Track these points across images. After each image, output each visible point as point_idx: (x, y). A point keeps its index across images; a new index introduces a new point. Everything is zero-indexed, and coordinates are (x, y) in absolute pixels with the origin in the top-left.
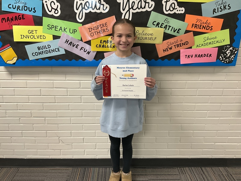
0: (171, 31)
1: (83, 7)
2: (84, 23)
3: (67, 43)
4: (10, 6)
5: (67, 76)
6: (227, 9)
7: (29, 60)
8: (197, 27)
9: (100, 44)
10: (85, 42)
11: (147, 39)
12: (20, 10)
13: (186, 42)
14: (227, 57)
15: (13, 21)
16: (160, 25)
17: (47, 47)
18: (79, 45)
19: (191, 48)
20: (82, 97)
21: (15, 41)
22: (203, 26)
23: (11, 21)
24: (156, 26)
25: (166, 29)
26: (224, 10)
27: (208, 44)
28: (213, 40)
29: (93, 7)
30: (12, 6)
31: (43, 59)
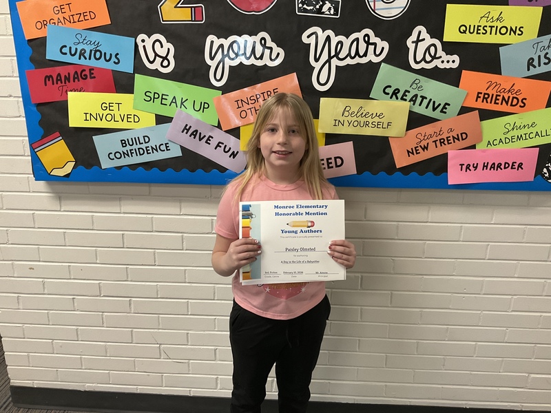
0: (427, 108)
1: (226, 53)
2: (225, 90)
3: (187, 133)
4: (64, 50)
5: (183, 204)
7: (101, 168)
8: (489, 100)
10: (227, 132)
11: (370, 125)
12: (86, 59)
13: (461, 134)
15: (69, 82)
16: (400, 95)
17: (142, 141)
18: (212, 138)
19: (473, 147)
21: (71, 125)
22: (504, 98)
23: (65, 83)
24: (391, 98)
25: (414, 104)
27: (515, 140)
28: (526, 130)
29: (248, 54)
30: (68, 48)
31: (133, 167)
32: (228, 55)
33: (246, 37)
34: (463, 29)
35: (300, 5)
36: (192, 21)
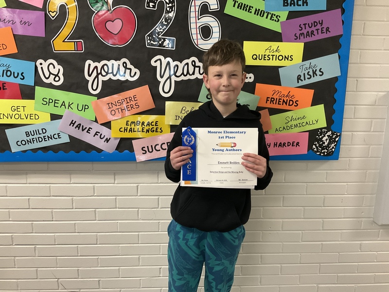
1: (99, 72)
2: (99, 96)
3: (73, 126)
5: (72, 176)
6: (318, 75)
7: (11, 151)
8: (274, 102)
9: (126, 127)
10: (101, 124)
14: (324, 146)
17: (41, 132)
18: (91, 129)
19: (267, 132)
20: (97, 210)
22: (284, 101)
26: (314, 77)
27: (293, 127)
28: (300, 121)
29: (115, 72)
31: (35, 150)
32: (101, 73)
33: (113, 61)
34: (255, 57)
35: (149, 41)
36: (75, 50)
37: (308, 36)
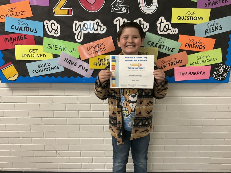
0: (165, 50)
2: (82, 43)
3: (66, 61)
4: (13, 27)
5: (65, 91)
6: (219, 29)
7: (30, 76)
8: (190, 46)
9: (98, 62)
10: (83, 61)
12: (22, 31)
13: (180, 60)
14: (220, 74)
16: (154, 45)
17: (47, 65)
18: (77, 63)
19: (185, 66)
20: (80, 111)
21: (16, 59)
22: (196, 46)
23: (14, 41)
24: (151, 46)
25: (160, 49)
26: (216, 30)
27: (201, 62)
28: (206, 59)
29: (91, 29)
30: (14, 27)
31: (43, 76)
32: (83, 29)
33: (90, 21)
34: (179, 18)
35: (113, 8)
36: (67, 15)
37: (213, 5)
